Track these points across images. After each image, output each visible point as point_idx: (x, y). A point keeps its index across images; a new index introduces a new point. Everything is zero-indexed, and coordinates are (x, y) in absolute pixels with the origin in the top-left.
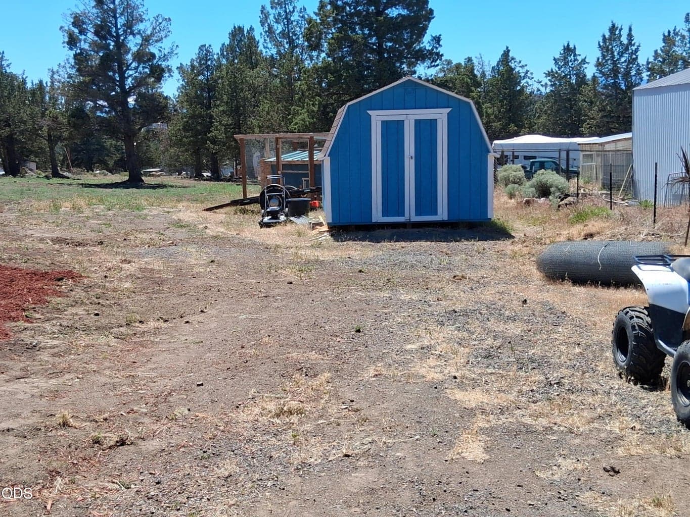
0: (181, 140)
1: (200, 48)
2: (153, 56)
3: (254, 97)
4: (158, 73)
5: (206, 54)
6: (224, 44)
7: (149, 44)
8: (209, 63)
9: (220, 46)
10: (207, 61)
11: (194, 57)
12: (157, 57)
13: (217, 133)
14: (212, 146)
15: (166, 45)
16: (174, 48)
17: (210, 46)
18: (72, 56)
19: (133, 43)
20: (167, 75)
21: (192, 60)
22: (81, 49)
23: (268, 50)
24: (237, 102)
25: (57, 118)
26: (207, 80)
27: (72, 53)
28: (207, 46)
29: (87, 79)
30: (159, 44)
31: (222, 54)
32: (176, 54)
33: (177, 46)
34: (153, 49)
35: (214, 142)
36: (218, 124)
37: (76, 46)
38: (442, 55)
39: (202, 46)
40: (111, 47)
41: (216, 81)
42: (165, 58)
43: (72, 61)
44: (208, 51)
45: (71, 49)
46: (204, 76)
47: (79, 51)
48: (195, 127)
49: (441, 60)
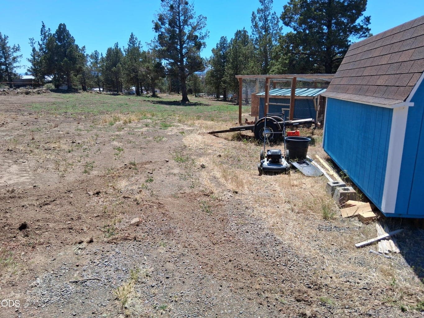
0: (210, 81)
1: (221, 38)
2: (197, 37)
3: (245, 60)
4: (199, 46)
5: (224, 41)
6: (232, 38)
7: (195, 30)
8: (225, 45)
9: (231, 39)
10: (224, 44)
11: (218, 42)
12: (199, 38)
13: (226, 78)
14: (223, 85)
15: (203, 31)
16: (207, 33)
17: (226, 37)
18: (157, 36)
19: (187, 30)
20: (203, 46)
21: (217, 44)
22: (162, 32)
23: (254, 35)
24: (237, 62)
25: (149, 67)
26: (224, 53)
27: (157, 34)
28: (225, 37)
29: (164, 48)
30: (200, 31)
31: (231, 43)
32: (208, 36)
33: (209, 32)
34: (197, 33)
35: (225, 82)
36: (226, 73)
37: (159, 31)
38: (370, 29)
39: (222, 37)
40: (177, 32)
41: (227, 54)
42: (203, 38)
43: (157, 38)
44: (225, 40)
45: (156, 32)
46: (222, 51)
47: (160, 33)
48: (217, 75)
49: (369, 33)
